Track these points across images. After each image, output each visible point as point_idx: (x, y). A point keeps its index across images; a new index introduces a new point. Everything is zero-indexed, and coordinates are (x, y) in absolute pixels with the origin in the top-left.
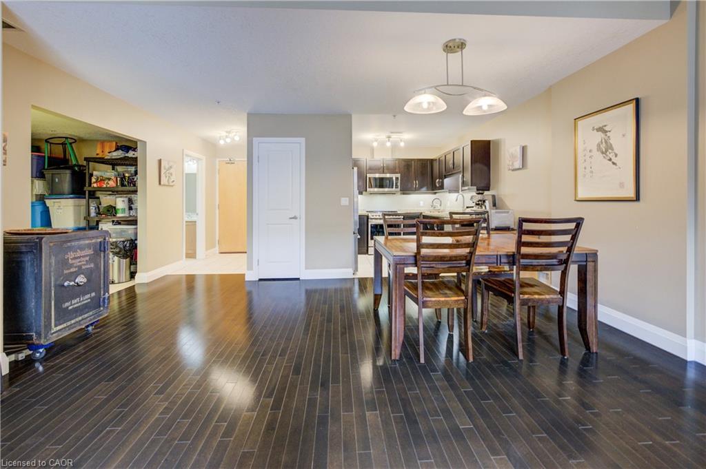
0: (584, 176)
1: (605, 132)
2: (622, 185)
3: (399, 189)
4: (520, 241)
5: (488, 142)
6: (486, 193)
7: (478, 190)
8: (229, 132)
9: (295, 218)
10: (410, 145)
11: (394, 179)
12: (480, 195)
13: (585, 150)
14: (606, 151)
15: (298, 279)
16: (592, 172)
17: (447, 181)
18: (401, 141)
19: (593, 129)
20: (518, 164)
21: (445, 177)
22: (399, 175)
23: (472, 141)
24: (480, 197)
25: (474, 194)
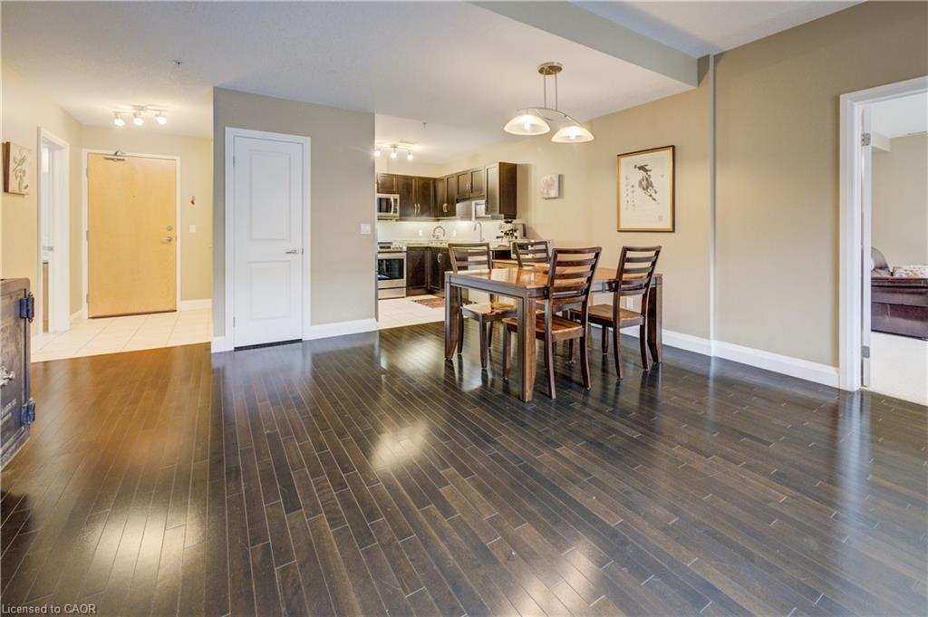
0: (627, 209)
1: (646, 171)
2: (661, 218)
3: (398, 214)
4: (623, 268)
5: (516, 165)
6: (514, 221)
7: (505, 218)
8: (142, 109)
9: (294, 252)
10: (421, 160)
11: (392, 200)
12: (509, 224)
13: (627, 185)
14: (647, 187)
15: (300, 341)
16: (634, 206)
17: (459, 206)
18: (410, 154)
19: (635, 167)
20: (554, 193)
21: (458, 202)
22: (397, 196)
23: (500, 163)
24: (509, 226)
25: (502, 222)
